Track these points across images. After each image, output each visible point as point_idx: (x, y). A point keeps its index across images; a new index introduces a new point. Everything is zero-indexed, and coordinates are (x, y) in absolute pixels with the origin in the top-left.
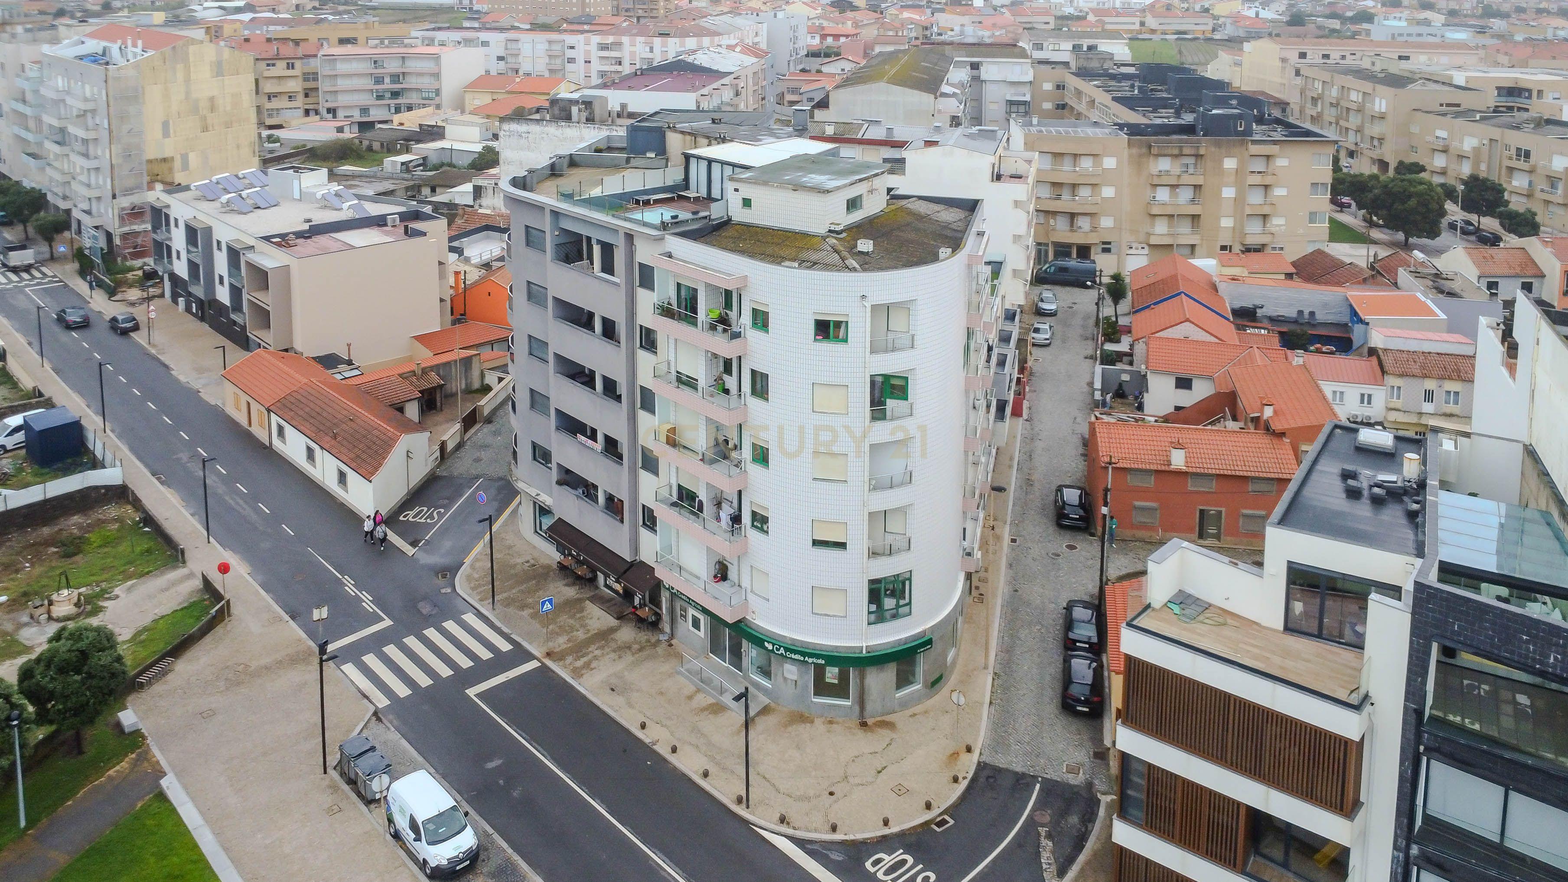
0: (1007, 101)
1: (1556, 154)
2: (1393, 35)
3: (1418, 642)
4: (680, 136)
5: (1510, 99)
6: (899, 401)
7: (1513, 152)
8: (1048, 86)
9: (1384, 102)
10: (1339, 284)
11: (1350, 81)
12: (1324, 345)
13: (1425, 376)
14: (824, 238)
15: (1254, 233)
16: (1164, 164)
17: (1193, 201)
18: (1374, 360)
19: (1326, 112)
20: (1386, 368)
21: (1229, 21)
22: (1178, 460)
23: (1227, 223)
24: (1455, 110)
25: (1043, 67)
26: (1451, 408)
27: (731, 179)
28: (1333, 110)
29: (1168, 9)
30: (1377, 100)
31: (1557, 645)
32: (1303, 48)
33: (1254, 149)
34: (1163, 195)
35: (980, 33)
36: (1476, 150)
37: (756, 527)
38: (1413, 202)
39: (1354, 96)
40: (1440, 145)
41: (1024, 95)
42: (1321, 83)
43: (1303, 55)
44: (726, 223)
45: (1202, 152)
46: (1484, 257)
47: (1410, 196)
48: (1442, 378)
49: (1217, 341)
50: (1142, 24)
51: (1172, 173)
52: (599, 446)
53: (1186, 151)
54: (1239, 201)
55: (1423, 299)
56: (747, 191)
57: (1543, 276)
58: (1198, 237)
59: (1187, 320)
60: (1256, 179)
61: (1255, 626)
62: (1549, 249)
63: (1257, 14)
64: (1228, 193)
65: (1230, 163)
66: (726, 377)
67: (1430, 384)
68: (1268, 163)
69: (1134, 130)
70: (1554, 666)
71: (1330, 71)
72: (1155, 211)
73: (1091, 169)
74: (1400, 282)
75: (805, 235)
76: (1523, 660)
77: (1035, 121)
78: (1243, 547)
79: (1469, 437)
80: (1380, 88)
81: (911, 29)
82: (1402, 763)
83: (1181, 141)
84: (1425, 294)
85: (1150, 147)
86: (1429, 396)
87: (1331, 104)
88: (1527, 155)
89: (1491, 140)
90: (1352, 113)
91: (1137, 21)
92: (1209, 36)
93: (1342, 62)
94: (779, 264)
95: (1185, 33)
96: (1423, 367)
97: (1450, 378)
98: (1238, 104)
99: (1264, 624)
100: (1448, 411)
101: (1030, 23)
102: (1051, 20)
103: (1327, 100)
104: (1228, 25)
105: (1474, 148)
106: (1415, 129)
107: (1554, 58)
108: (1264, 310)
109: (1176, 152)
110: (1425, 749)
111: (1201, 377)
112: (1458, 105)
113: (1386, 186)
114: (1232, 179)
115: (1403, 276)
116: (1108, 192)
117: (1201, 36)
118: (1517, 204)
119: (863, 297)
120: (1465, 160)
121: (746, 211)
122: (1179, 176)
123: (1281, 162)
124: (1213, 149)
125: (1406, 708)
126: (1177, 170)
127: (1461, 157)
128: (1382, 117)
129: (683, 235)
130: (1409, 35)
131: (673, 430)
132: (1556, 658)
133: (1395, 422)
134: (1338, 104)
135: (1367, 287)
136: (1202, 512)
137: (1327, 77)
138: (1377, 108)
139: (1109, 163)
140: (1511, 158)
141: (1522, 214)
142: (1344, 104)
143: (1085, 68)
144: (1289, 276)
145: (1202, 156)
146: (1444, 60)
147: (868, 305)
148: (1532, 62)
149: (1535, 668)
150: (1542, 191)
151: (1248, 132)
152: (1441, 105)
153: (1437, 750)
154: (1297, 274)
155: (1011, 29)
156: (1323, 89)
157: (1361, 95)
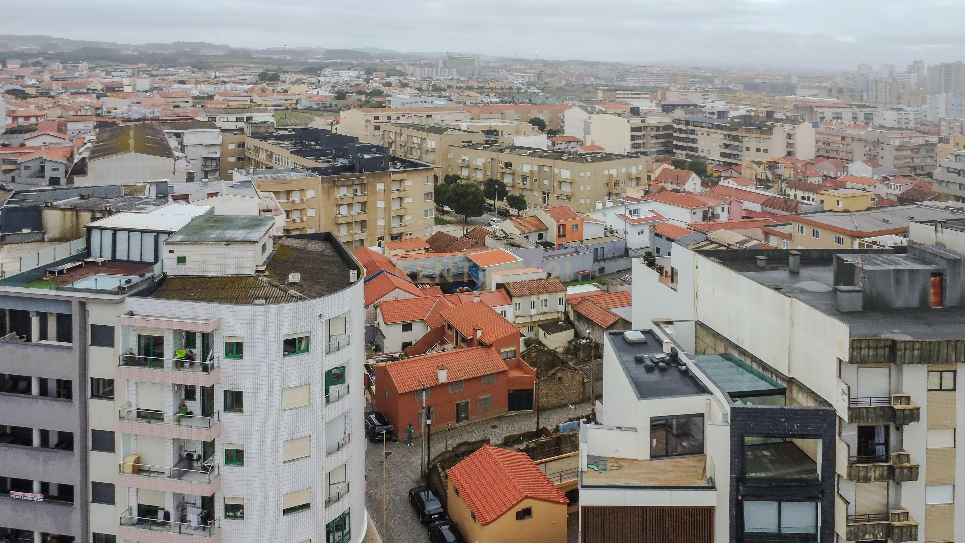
0: (203, 158)
1: (525, 163)
2: (403, 103)
3: (735, 440)
4: (59, 213)
5: (488, 136)
6: (339, 385)
7: (503, 164)
8: (232, 146)
9: (434, 143)
10: (459, 250)
11: (411, 132)
12: (463, 287)
13: (531, 294)
14: (256, 278)
15: (396, 227)
16: (343, 191)
17: (361, 212)
18: (503, 290)
19: (398, 150)
20: (512, 294)
21: (303, 98)
22: (443, 377)
23: (381, 223)
24: (470, 145)
25: (226, 133)
26: (544, 309)
27: (168, 243)
28: (402, 149)
29: (263, 91)
30: (430, 142)
31: (798, 419)
32: (377, 114)
33: (394, 177)
34: (344, 210)
35: (144, 111)
36: (485, 165)
37: (230, 517)
38: (470, 198)
39: (415, 140)
40: (465, 164)
41: (216, 153)
42: (394, 134)
43: (377, 118)
44: (165, 278)
45: (365, 182)
46: (520, 223)
47: (468, 194)
48: (539, 293)
49: (414, 297)
50: (252, 101)
51: (348, 196)
52: (37, 495)
53: (357, 182)
54: (387, 209)
55: (506, 251)
56: (180, 251)
57: (547, 229)
58: (365, 234)
59: (397, 287)
60: (395, 195)
61: (635, 462)
62: (549, 215)
63: (318, 93)
64: (381, 204)
65: (380, 187)
66: (188, 403)
67: (534, 298)
68: (400, 184)
69: (321, 172)
70: (797, 430)
71: (399, 126)
72: (340, 221)
73: (299, 199)
74: (486, 243)
75: (238, 278)
76: (783, 432)
77: (251, 171)
78: (481, 420)
79: (673, 324)
80: (431, 135)
81: (87, 109)
82: (730, 510)
83: (352, 176)
84: (505, 248)
85: (334, 181)
86: (533, 305)
87: (401, 145)
88: (510, 165)
89: (492, 159)
90: (414, 150)
91: (249, 99)
92: (294, 106)
93: (398, 121)
94: (250, 303)
95: (279, 105)
96: (529, 290)
97: (543, 293)
98: (377, 151)
99: (640, 459)
100: (543, 311)
101: (175, 102)
102: (191, 100)
103: (398, 143)
104: (303, 100)
105: (483, 164)
106: (451, 156)
107: (491, 113)
108: (423, 273)
109: (350, 183)
110: (742, 497)
111: (416, 321)
112: (470, 142)
113: (455, 190)
114: (382, 196)
115: (488, 240)
116: (310, 213)
117: (290, 108)
118: (512, 192)
119: (320, 316)
120: (478, 171)
121: (182, 267)
122: (353, 198)
123: (407, 183)
124: (371, 179)
125: (731, 478)
126: (351, 194)
127: (476, 169)
128: (433, 151)
129: (139, 294)
130: (411, 103)
131: (138, 460)
132: (797, 426)
133: (520, 323)
134: (405, 145)
135: (473, 249)
136: (458, 405)
137: (398, 130)
138: (430, 146)
139: (310, 194)
140: (502, 168)
141: (518, 197)
142: (409, 145)
143: (256, 133)
144: (427, 250)
145: (365, 184)
146: (449, 117)
147: (323, 320)
148: (482, 116)
149: (789, 434)
150: (519, 183)
151: (386, 168)
152: (463, 142)
153: (747, 495)
154: (431, 248)
155: (165, 107)
156: (395, 137)
157: (419, 139)
